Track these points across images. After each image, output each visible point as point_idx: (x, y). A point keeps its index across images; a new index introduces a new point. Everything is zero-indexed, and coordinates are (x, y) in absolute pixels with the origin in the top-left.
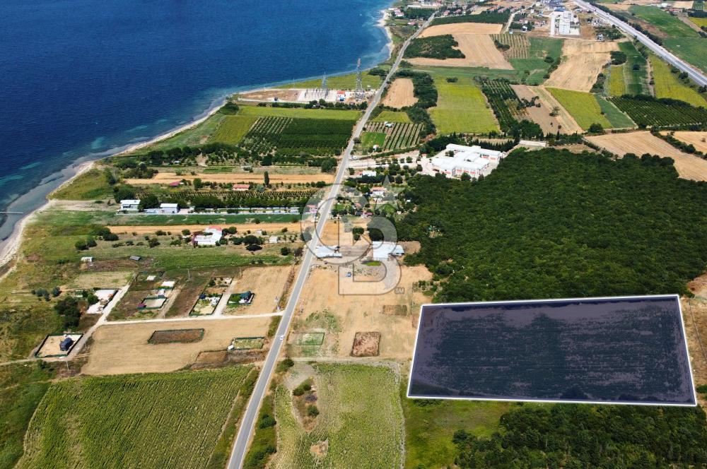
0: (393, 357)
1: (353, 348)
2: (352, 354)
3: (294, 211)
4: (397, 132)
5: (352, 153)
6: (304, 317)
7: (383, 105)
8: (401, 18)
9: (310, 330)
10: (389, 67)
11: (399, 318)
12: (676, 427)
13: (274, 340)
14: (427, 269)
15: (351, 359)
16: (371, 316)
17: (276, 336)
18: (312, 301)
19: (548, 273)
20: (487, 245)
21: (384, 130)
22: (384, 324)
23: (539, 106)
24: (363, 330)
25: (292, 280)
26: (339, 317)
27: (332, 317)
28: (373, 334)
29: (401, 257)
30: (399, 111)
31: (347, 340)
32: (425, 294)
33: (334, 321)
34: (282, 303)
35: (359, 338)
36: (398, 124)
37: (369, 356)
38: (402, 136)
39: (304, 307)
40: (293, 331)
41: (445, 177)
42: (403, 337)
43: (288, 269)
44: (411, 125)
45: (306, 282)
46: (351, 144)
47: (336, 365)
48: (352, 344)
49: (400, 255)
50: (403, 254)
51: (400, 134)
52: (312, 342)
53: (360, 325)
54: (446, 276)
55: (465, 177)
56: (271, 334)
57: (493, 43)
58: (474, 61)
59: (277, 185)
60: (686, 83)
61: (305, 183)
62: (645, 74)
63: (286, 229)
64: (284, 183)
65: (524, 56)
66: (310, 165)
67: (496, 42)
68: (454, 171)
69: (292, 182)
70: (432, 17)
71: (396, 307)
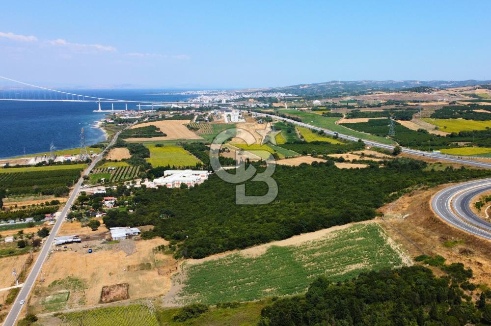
0: (142, 297)
1: (101, 297)
2: (101, 302)
4: (120, 172)
5: (82, 185)
6: (46, 285)
7: (105, 159)
8: (112, 123)
9: (52, 293)
10: (108, 144)
11: (145, 272)
13: (13, 306)
14: (163, 239)
15: (100, 305)
16: (116, 274)
17: (15, 302)
18: (54, 273)
19: (268, 221)
20: (213, 217)
21: (109, 172)
22: (130, 278)
23: (229, 152)
24: (109, 284)
25: (31, 262)
26: (84, 280)
27: (77, 280)
28: (121, 285)
29: (138, 235)
30: (119, 161)
31: (94, 294)
32: (166, 253)
33: (79, 283)
34: (21, 278)
35: (106, 290)
36: (120, 168)
37: (119, 300)
38: (125, 173)
39: (45, 278)
40: (34, 295)
41: (166, 188)
42: (151, 283)
43: (26, 257)
44: (131, 168)
45: (46, 261)
46: (81, 180)
47: (85, 312)
48: (100, 295)
49: (137, 234)
50: (139, 233)
51: (123, 172)
52: (57, 300)
53: (106, 281)
54: (182, 240)
55: (183, 186)
56: (9, 302)
57: (186, 127)
58: (174, 137)
59: (11, 208)
60: (323, 136)
61: (39, 204)
62: (296, 134)
63: (21, 233)
64: (18, 206)
65: (210, 133)
66: (44, 194)
67: (188, 126)
68: (173, 183)
69: (27, 205)
70: (137, 122)
71: (140, 265)
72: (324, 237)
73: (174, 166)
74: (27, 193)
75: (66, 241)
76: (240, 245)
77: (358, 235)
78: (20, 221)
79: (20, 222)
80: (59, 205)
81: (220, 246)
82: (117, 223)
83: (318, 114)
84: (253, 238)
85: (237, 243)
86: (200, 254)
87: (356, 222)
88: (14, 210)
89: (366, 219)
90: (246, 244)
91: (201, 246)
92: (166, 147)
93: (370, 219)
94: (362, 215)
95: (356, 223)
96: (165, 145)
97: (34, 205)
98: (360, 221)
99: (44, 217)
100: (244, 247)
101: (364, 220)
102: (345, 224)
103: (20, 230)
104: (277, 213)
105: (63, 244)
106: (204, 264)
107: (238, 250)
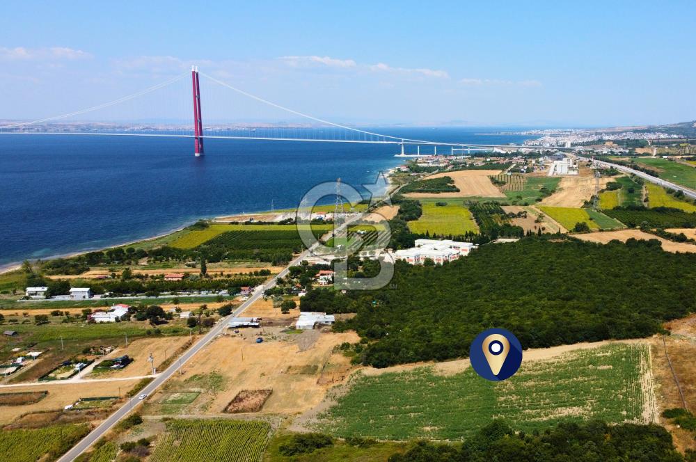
0: (277, 413)
1: (230, 404)
2: (225, 411)
3: (224, 293)
6: (184, 378)
8: (405, 172)
9: (184, 390)
11: (304, 376)
12: (628, 452)
13: (130, 400)
14: (356, 335)
15: (221, 415)
16: (269, 376)
17: (136, 396)
18: (202, 364)
22: (281, 383)
23: (525, 217)
24: (252, 389)
25: (187, 347)
26: (229, 377)
27: (219, 378)
28: (263, 392)
29: (329, 325)
31: (225, 398)
32: (346, 355)
33: (219, 381)
35: (242, 396)
37: (247, 412)
39: (188, 370)
40: (161, 391)
41: (406, 263)
42: (300, 394)
43: (187, 339)
45: (205, 347)
48: (230, 401)
49: (330, 323)
50: (333, 323)
52: (180, 401)
53: (251, 384)
54: (377, 339)
55: (429, 263)
57: (490, 180)
58: (469, 193)
59: (216, 276)
60: (681, 199)
61: (248, 273)
62: (640, 195)
63: (205, 307)
64: (224, 273)
65: (519, 189)
66: (262, 261)
67: (492, 179)
68: (417, 258)
69: (234, 273)
70: (437, 171)
71: (304, 367)
72: (556, 357)
73: (435, 235)
74: (243, 257)
75: (241, 323)
76: (438, 355)
77: (606, 361)
78: (213, 293)
79: (213, 295)
80: (268, 277)
81: (411, 353)
82: (312, 307)
83: (691, 165)
84: (458, 348)
85: (435, 351)
86: (382, 361)
87: (618, 339)
88: (218, 278)
89: (636, 337)
90: (445, 355)
91: (388, 350)
92: (449, 206)
93: (643, 337)
94: (629, 330)
95: (616, 342)
96: (449, 203)
97: (241, 274)
98: (624, 338)
99: (239, 291)
100: (443, 358)
101: (631, 338)
102: (598, 341)
103: (203, 304)
104: (513, 313)
105: (237, 327)
106: (381, 377)
107: (435, 362)
